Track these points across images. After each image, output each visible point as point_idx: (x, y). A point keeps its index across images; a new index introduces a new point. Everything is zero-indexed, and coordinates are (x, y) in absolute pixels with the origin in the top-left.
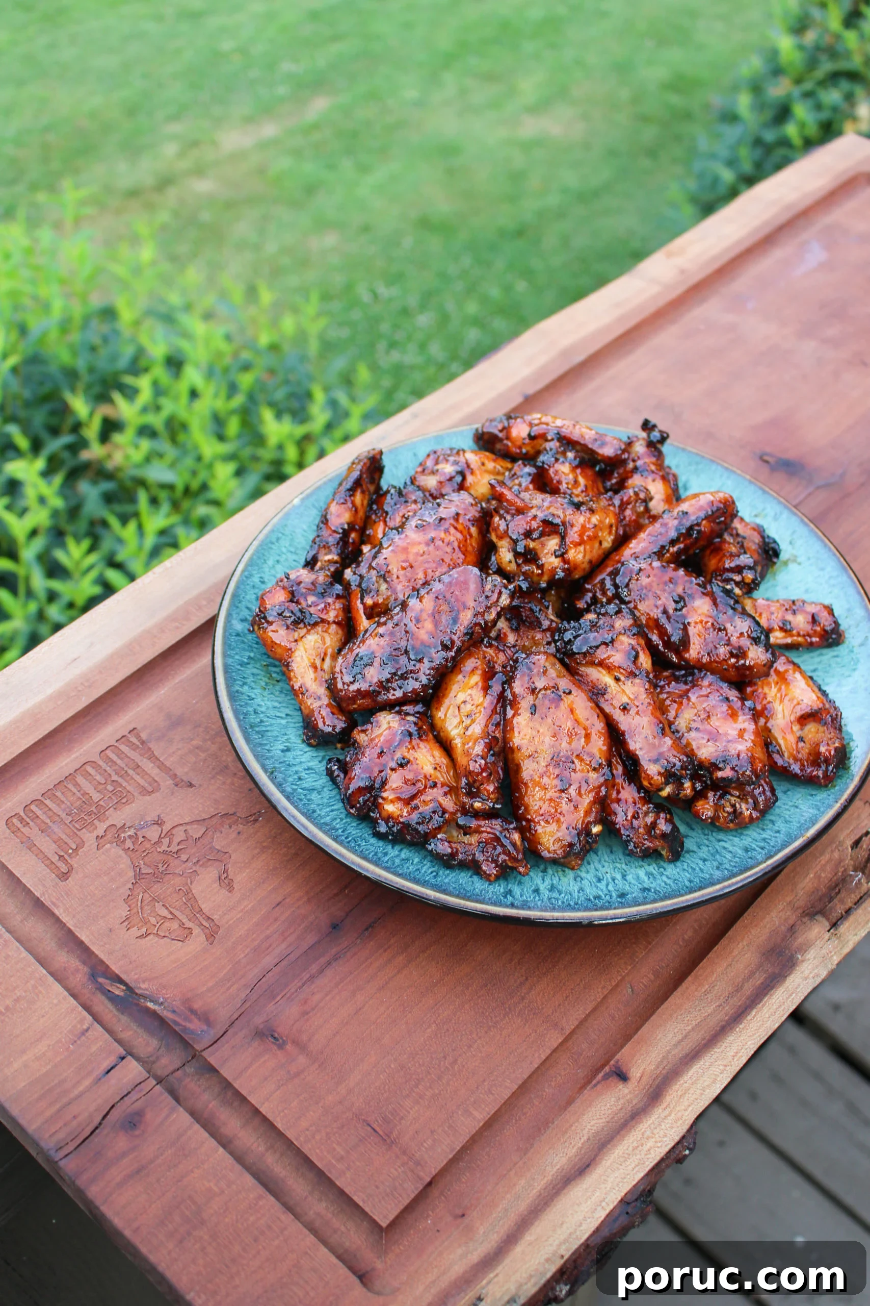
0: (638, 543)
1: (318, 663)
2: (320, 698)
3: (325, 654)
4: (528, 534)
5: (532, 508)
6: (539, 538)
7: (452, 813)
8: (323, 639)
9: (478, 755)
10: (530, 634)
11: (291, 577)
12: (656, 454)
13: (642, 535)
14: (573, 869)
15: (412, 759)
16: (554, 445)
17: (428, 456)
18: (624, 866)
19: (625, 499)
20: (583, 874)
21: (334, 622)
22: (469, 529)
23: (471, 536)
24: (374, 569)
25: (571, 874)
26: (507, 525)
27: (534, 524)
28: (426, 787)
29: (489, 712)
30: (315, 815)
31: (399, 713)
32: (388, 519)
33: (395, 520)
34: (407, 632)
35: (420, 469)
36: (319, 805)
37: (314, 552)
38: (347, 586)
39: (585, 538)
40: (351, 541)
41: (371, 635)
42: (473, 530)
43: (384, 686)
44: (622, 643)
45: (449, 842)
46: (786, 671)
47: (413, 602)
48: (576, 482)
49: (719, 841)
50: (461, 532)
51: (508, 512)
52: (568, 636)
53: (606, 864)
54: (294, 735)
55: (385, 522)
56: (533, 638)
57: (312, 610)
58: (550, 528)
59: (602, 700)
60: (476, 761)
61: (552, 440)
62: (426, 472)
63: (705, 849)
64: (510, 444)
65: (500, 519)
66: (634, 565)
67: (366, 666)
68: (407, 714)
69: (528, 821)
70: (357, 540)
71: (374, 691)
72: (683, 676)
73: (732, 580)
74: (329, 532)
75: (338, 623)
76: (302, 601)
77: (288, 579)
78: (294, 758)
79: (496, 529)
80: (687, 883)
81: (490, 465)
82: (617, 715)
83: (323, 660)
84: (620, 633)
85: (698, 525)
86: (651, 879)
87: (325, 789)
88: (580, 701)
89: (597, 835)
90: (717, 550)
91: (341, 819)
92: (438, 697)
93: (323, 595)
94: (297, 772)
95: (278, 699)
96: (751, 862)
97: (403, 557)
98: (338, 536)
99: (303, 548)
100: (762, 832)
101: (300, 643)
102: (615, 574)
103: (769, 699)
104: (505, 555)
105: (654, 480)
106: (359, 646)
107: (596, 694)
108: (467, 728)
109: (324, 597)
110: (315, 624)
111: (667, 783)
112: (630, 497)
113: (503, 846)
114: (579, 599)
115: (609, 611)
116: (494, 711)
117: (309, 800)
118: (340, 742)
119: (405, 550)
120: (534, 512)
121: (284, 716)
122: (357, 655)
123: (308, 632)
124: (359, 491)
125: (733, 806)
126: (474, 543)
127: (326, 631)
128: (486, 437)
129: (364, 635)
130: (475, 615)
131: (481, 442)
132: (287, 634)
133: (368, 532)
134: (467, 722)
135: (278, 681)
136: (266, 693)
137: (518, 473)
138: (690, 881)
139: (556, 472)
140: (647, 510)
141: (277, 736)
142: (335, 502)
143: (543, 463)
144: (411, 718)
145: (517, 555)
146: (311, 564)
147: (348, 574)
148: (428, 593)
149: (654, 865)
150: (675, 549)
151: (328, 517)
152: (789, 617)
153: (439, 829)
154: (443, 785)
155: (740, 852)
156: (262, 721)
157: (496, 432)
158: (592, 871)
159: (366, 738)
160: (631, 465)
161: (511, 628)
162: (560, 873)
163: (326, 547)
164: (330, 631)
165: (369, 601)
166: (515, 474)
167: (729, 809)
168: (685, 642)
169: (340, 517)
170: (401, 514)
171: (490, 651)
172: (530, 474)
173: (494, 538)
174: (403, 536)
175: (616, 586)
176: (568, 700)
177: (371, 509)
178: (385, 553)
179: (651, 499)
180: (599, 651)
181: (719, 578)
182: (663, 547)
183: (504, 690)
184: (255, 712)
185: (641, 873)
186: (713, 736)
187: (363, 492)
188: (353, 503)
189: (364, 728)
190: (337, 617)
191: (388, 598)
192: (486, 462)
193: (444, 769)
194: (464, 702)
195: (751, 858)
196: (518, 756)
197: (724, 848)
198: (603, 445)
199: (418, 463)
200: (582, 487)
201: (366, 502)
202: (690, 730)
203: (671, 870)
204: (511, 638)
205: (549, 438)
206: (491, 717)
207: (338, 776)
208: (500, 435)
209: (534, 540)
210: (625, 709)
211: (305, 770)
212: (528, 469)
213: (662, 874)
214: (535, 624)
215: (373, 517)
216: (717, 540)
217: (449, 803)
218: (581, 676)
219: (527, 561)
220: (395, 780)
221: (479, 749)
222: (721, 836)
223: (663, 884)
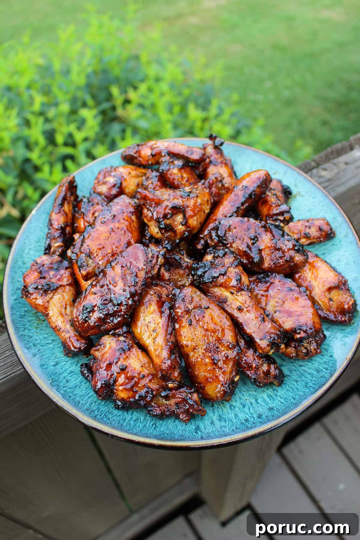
0: (224, 208)
1: (63, 310)
2: (68, 332)
3: (66, 305)
4: (165, 216)
5: (164, 201)
6: (172, 217)
7: (157, 390)
8: (63, 296)
9: (165, 358)
10: (177, 271)
11: (38, 262)
12: (219, 151)
13: (225, 203)
14: (228, 401)
15: (127, 365)
16: (167, 158)
17: (100, 173)
18: (254, 393)
19: (211, 182)
20: (234, 404)
21: (67, 285)
22: (131, 218)
23: (133, 221)
24: (83, 253)
25: (227, 405)
26: (152, 214)
27: (168, 211)
28: (139, 379)
29: (166, 328)
30: (80, 404)
31: (114, 335)
32: (85, 217)
33: (89, 217)
34: (109, 289)
35: (96, 181)
36: (81, 396)
37: (48, 243)
38: (70, 260)
39: (196, 212)
40: (67, 232)
41: (89, 293)
42: (134, 218)
43: (102, 321)
44: (231, 272)
45: (159, 407)
46: (314, 262)
47: (109, 271)
48: (182, 177)
49: (301, 366)
50: (127, 220)
51: (151, 206)
52: (199, 273)
53: (244, 393)
54: (59, 353)
55: (84, 218)
56: (179, 273)
57: (53, 280)
58: (176, 210)
59: (225, 306)
60: (165, 363)
61: (165, 156)
62: (100, 183)
63: (295, 373)
64: (141, 159)
65: (148, 211)
66: (226, 222)
67: (89, 312)
68: (119, 335)
69: (200, 383)
70: (70, 231)
71: (97, 325)
72: (263, 277)
73: (278, 219)
74: (54, 230)
75: (70, 285)
76: (47, 276)
77: (37, 263)
78: (61, 368)
79: (146, 217)
80: (292, 400)
81: (134, 173)
82: (236, 314)
83: (66, 308)
84: (229, 267)
85: (254, 191)
86: (272, 400)
87: (83, 383)
88: (215, 312)
89: (237, 381)
90: (265, 202)
91: (95, 402)
92: (134, 321)
93: (58, 269)
94: (65, 377)
95: (46, 332)
96: (324, 380)
97: (98, 242)
98: (60, 231)
99: (43, 238)
100: (322, 357)
101: (51, 302)
102: (216, 229)
103: (309, 279)
104: (154, 230)
105: (221, 167)
106: (84, 301)
107: (221, 303)
108: (154, 339)
109: (58, 270)
110: (57, 288)
111: (272, 348)
112: (213, 180)
113: (189, 404)
114: (198, 243)
115: (220, 255)
116: (168, 326)
117: (74, 395)
118: (85, 355)
119: (98, 238)
120: (166, 203)
121: (51, 341)
122: (84, 306)
123: (54, 294)
124: (66, 202)
125: (306, 348)
126: (135, 224)
127: (64, 291)
128: (128, 157)
129: (85, 293)
130: (146, 273)
131: (126, 160)
132: (43, 299)
133: (75, 225)
134: (154, 334)
135: (44, 321)
136: (38, 330)
137: (150, 177)
138: (294, 399)
139: (171, 174)
140: (223, 185)
141: (50, 357)
142: (54, 213)
143: (163, 170)
144: (122, 339)
145: (161, 229)
146: (48, 250)
147: (69, 253)
148: (116, 264)
149: (271, 389)
150: (245, 207)
151: (52, 222)
152: (308, 230)
153: (152, 400)
154: (148, 375)
155: (314, 373)
156: (39, 350)
157: (132, 154)
158: (238, 399)
159: (99, 354)
160: (208, 160)
161: (166, 270)
162: (222, 405)
163: (54, 238)
164: (66, 291)
165: (84, 273)
166: (148, 177)
167: (305, 351)
168: (262, 260)
169: (59, 221)
170: (92, 213)
171: (159, 288)
172: (156, 177)
173: (146, 221)
174: (95, 230)
175: (218, 236)
176: (208, 312)
177: (75, 210)
178: (88, 242)
179: (224, 178)
180: (219, 279)
181: (271, 219)
182: (238, 208)
183: (170, 314)
184: (34, 345)
185: (265, 396)
186: (289, 314)
187: (68, 203)
188: (64, 211)
189: (96, 348)
190: (68, 281)
191: (94, 268)
192: (131, 172)
193: (147, 365)
194: (149, 322)
195: (322, 377)
196: (186, 350)
197: (305, 371)
198: (192, 154)
199: (94, 177)
200: (186, 179)
201: (71, 208)
202: (275, 312)
203: (281, 391)
204: (167, 275)
205: (163, 155)
206: (167, 330)
207: (88, 376)
208: (135, 155)
209: (168, 219)
210: (240, 309)
211: (69, 374)
212: (155, 174)
213: (276, 396)
214: (178, 265)
215: (77, 215)
216: (264, 196)
217: (154, 386)
218: (211, 293)
219: (166, 231)
220: (122, 379)
221: (165, 354)
222: (301, 363)
223: (279, 403)
